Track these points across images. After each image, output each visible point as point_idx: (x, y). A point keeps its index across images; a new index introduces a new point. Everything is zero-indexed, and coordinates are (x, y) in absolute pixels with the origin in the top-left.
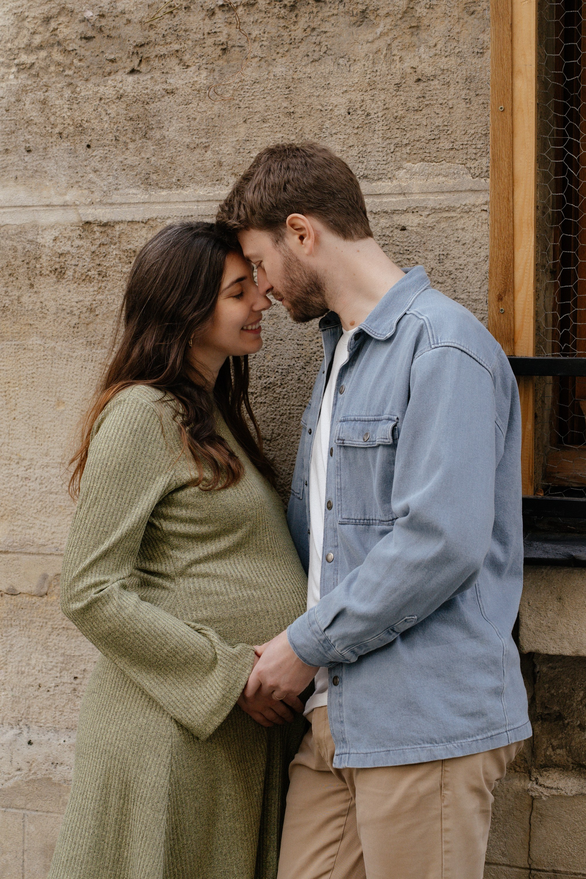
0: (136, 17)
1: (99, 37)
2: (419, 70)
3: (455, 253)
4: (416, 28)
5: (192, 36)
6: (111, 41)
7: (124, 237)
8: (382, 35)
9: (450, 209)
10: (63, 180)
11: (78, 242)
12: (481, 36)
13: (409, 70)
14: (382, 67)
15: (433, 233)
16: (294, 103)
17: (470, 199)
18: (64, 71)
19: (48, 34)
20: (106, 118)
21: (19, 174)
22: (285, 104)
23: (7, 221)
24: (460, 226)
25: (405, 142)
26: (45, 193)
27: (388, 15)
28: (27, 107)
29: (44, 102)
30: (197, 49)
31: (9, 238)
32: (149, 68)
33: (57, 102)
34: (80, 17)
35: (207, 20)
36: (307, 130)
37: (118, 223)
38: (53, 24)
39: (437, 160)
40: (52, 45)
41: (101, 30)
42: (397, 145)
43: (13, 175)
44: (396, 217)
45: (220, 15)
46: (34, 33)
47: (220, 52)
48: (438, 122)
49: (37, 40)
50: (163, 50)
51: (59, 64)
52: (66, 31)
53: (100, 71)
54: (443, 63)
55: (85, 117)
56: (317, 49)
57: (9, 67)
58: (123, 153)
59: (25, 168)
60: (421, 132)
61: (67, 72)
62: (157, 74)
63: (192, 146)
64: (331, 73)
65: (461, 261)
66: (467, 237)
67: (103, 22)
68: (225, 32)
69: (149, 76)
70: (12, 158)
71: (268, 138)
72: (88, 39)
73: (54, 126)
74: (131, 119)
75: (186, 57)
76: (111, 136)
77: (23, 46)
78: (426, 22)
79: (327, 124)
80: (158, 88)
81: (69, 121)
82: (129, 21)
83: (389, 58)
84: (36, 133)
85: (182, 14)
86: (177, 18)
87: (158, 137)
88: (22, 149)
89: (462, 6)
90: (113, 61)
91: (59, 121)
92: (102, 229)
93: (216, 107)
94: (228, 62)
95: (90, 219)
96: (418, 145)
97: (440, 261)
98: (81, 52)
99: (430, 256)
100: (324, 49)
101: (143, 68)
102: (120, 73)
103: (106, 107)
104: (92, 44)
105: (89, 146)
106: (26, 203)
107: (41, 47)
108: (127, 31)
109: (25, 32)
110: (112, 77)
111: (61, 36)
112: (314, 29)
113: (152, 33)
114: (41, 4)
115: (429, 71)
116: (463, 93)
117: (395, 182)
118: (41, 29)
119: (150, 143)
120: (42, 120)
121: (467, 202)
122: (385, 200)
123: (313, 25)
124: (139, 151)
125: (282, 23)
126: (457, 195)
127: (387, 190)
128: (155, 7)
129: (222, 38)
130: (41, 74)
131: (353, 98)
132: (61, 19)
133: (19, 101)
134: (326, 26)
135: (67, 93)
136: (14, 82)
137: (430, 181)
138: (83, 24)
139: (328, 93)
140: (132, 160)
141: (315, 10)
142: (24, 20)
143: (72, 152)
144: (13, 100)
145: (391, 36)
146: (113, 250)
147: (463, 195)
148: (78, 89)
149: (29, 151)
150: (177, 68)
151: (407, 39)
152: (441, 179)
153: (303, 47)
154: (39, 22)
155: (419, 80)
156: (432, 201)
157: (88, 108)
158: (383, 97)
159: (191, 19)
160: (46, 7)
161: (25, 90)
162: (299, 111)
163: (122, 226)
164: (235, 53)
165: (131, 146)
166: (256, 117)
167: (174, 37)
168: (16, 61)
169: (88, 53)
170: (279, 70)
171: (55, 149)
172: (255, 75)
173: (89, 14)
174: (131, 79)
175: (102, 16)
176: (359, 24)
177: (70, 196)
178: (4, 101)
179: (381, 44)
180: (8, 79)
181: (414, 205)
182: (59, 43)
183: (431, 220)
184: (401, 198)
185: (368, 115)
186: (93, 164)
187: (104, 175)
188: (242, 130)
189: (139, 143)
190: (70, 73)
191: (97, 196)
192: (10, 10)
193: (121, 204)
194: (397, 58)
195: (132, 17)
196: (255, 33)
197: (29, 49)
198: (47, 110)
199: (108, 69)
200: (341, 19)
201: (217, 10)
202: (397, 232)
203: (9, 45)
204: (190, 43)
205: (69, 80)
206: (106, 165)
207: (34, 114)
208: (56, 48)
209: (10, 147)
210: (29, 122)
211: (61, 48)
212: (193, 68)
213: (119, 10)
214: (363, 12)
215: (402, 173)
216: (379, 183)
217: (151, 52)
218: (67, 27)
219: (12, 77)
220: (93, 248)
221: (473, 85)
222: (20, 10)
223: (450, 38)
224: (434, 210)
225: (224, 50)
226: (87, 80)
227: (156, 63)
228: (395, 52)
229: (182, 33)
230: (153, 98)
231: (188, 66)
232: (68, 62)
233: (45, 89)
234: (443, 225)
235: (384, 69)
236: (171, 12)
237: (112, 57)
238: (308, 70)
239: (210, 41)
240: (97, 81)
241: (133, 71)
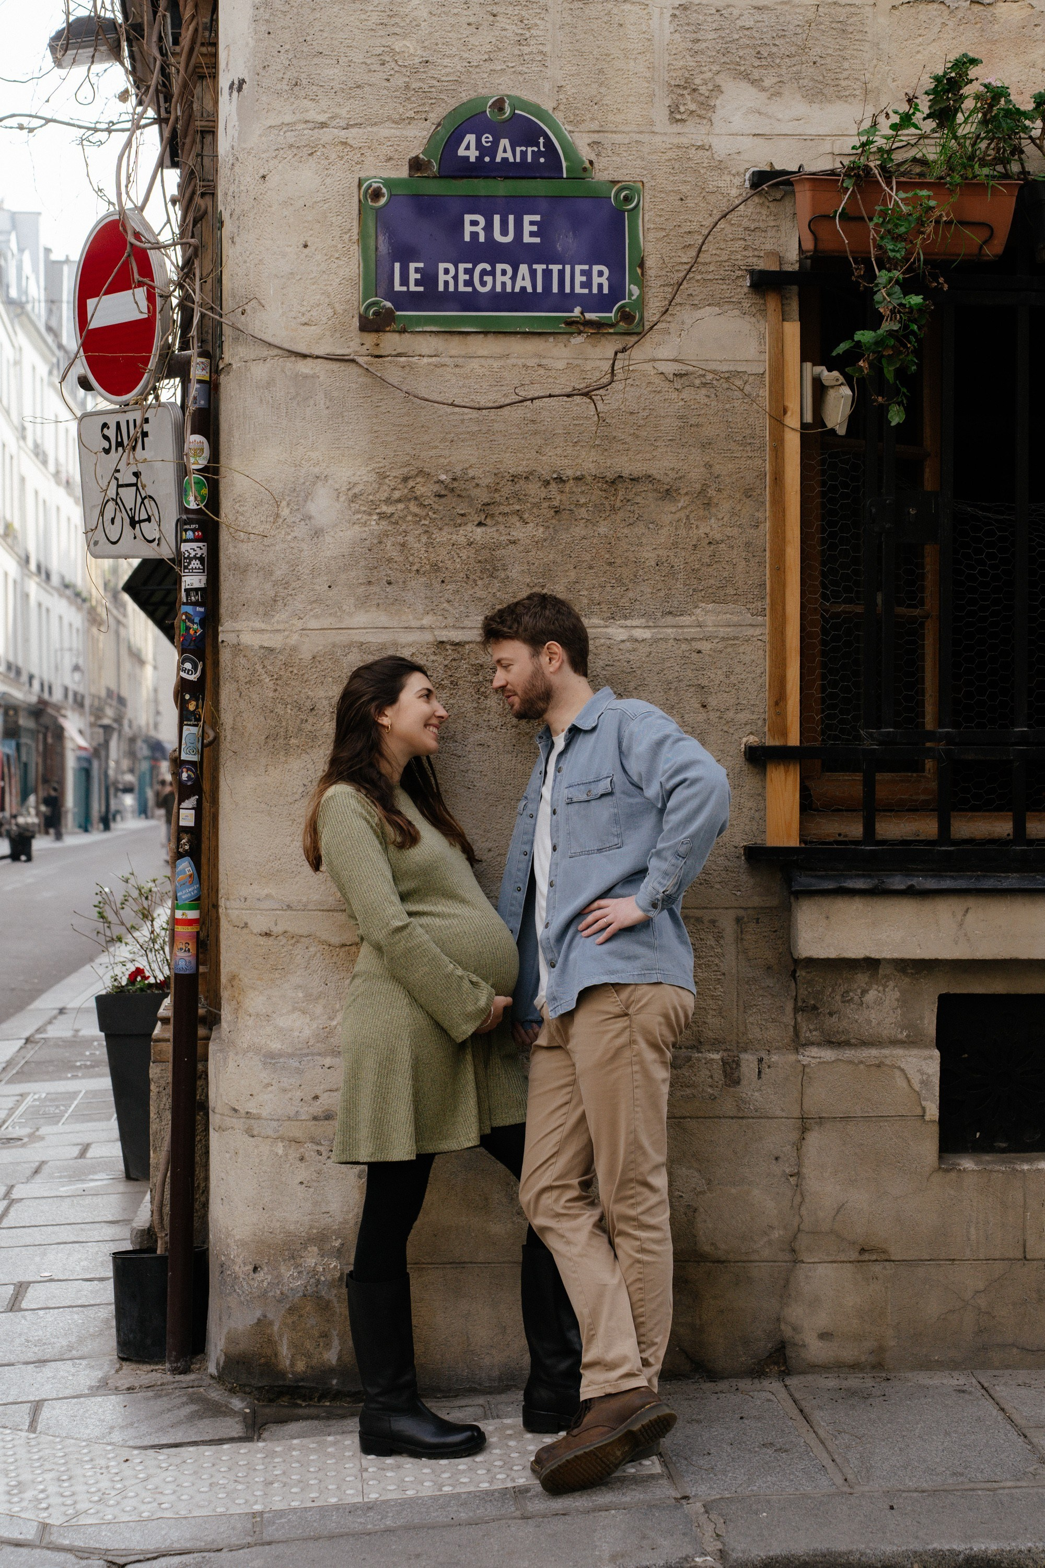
0: (484, 482)
1: (450, 495)
2: (710, 535)
3: (737, 670)
4: (708, 505)
5: (531, 500)
6: (460, 500)
7: (472, 654)
8: (682, 508)
9: (736, 638)
10: (420, 608)
11: (433, 658)
12: (756, 514)
13: (703, 536)
14: (683, 532)
15: (722, 655)
16: (614, 555)
17: (750, 631)
18: (420, 521)
19: (406, 491)
20: (458, 560)
21: (380, 601)
22: (607, 556)
23: (370, 640)
24: (741, 650)
25: (701, 588)
26: (404, 618)
27: (687, 494)
28: (388, 547)
29: (403, 545)
30: (535, 510)
31: (371, 653)
32: (494, 522)
33: (415, 545)
34: (435, 479)
35: (543, 488)
36: (624, 576)
37: (468, 643)
38: (411, 483)
39: (725, 602)
40: (410, 500)
41: (452, 490)
42: (694, 590)
43: (375, 602)
44: (693, 644)
45: (553, 486)
46: (394, 489)
47: (553, 514)
48: (725, 574)
49: (397, 495)
50: (507, 510)
51: (416, 515)
52: (423, 489)
53: (452, 523)
54: (729, 531)
55: (440, 559)
56: (631, 515)
57: (370, 514)
58: (473, 588)
59: (386, 597)
60: (712, 581)
61: (423, 522)
62: (502, 528)
63: (531, 585)
64: (643, 534)
65: (742, 676)
66: (747, 659)
67: (455, 484)
68: (558, 498)
69: (495, 529)
70: (374, 589)
71: (594, 581)
72: (440, 496)
73: (412, 564)
74: (480, 562)
75: (526, 516)
76: (462, 575)
77: (383, 499)
78: (715, 501)
79: (641, 572)
80: (502, 538)
81: (425, 561)
82: (477, 485)
83: (688, 526)
84: (397, 569)
85: (522, 482)
86: (517, 486)
87: (503, 576)
88: (384, 581)
89: (742, 491)
90: (462, 515)
91: (417, 560)
92: (453, 647)
93: (551, 556)
94: (560, 521)
95: (444, 639)
96: (710, 590)
97: (727, 676)
98: (435, 506)
99: (720, 672)
100: (636, 516)
101: (488, 521)
102: (470, 525)
103: (458, 551)
104: (443, 500)
105: (443, 582)
106: (387, 625)
107: (399, 501)
108: (475, 492)
109: (386, 487)
110: (462, 528)
111: (418, 493)
112: (629, 501)
113: (496, 495)
114: (402, 467)
115: (718, 537)
116: (744, 554)
117: (694, 618)
118: (400, 486)
119: (496, 581)
120: (401, 559)
121: (748, 633)
122: (685, 630)
123: (628, 497)
124: (486, 587)
125: (604, 494)
126: (740, 628)
127: (687, 623)
128: (500, 475)
129: (556, 503)
130: (400, 522)
131: (661, 554)
132: (418, 480)
133: (380, 543)
134: (638, 499)
135: (424, 539)
136: (376, 527)
137: (719, 618)
138: (437, 485)
139: (641, 549)
140: (480, 593)
141: (630, 487)
142: (385, 478)
143: (429, 586)
144: (375, 541)
145: (689, 509)
146: (464, 665)
147: (744, 628)
148: (434, 536)
149: (389, 583)
150: (518, 524)
151: (701, 513)
152: (728, 616)
153: (621, 514)
154: (399, 481)
155: (710, 543)
156: (723, 631)
157: (443, 551)
158: (683, 554)
159: (530, 486)
160: (406, 470)
161: (386, 534)
162: (618, 561)
163: (471, 646)
164: (565, 515)
165: (479, 582)
166: (584, 565)
167: (515, 500)
168: (378, 511)
169: (441, 508)
170: (603, 529)
171: (413, 583)
172: (583, 533)
173: (443, 477)
174: (479, 530)
175: (454, 479)
176: (663, 499)
177: (427, 621)
178: (367, 542)
179: (682, 514)
180: (370, 525)
181: (708, 635)
182: (416, 498)
183: (720, 646)
184: (699, 629)
185: (672, 567)
186: (446, 595)
187: (457, 605)
188: (572, 575)
189: (486, 581)
190: (427, 522)
191: (450, 621)
192: (374, 469)
193: (470, 628)
194: (694, 526)
195: (480, 482)
196: (582, 501)
197: (388, 501)
198: (406, 551)
199: (459, 521)
200: (650, 494)
201: (551, 481)
202: (694, 655)
203: (371, 497)
204: (529, 505)
205: (425, 528)
206: (458, 597)
207: (394, 554)
208: (412, 502)
209: (373, 580)
210: (390, 560)
211: (417, 503)
212: (531, 524)
213: (470, 476)
214: (667, 490)
215: (698, 611)
216: (681, 618)
217: (496, 510)
218: (423, 486)
219: (373, 523)
220: (446, 662)
221: (750, 549)
222: (383, 470)
223: (734, 514)
224: (723, 639)
225: (556, 512)
226: (441, 529)
227: (500, 519)
228: (692, 521)
229: (521, 497)
230: (498, 546)
231: (527, 523)
232: (424, 514)
233: (404, 534)
234: (729, 650)
235: (684, 533)
236: (513, 481)
237: (463, 512)
238: (626, 531)
239: (545, 505)
240: (450, 531)
241: (480, 524)
